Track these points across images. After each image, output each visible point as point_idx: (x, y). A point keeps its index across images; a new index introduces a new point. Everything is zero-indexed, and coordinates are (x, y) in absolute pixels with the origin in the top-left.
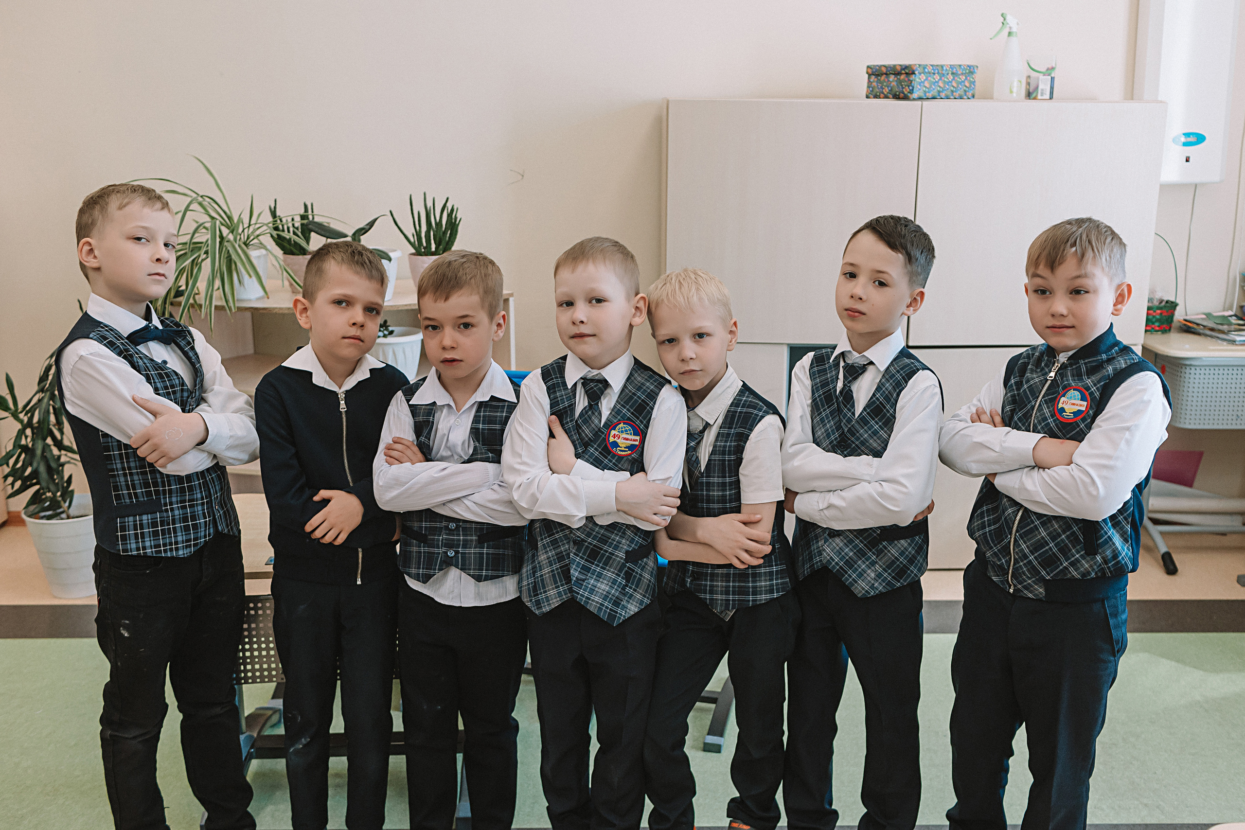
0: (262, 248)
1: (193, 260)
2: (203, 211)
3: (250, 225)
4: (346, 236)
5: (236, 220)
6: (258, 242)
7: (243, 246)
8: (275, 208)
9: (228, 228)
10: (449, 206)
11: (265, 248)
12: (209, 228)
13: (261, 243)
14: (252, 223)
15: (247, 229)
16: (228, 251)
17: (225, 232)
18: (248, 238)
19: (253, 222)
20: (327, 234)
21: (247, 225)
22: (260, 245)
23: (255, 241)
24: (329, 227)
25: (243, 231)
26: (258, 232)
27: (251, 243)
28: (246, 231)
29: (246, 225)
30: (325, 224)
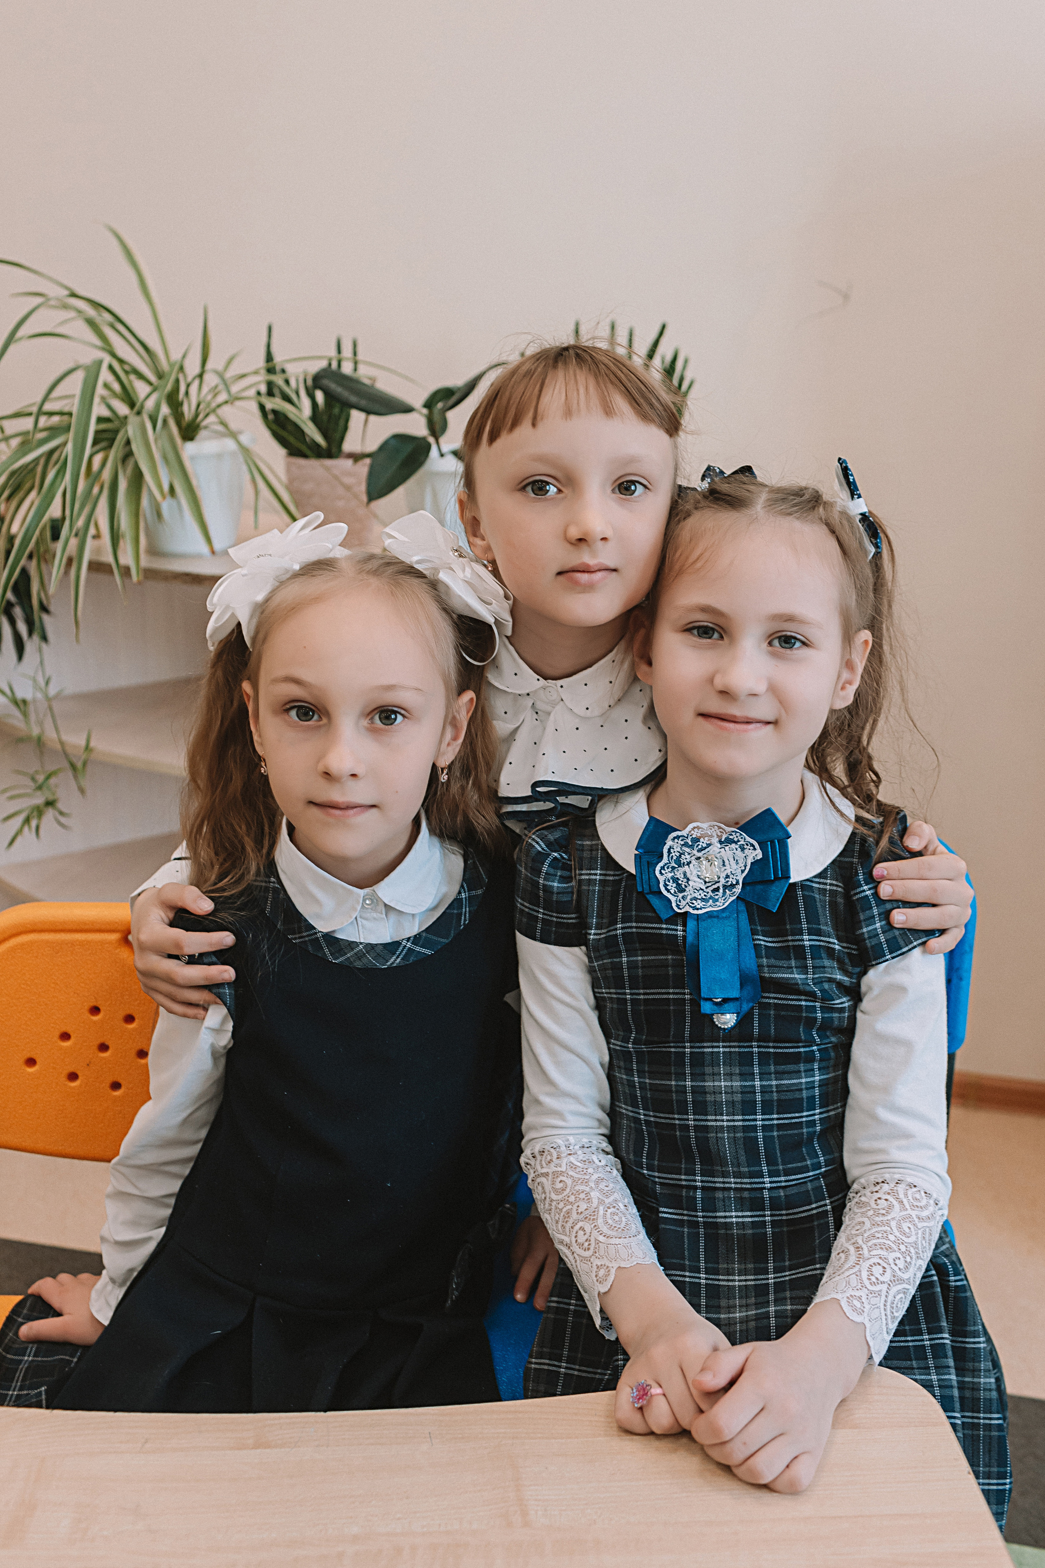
0: (222, 435)
1: (51, 452)
2: (98, 342)
4: (408, 409)
10: (665, 351)
11: (234, 435)
13: (223, 423)
20: (363, 403)
22: (220, 428)
23: (212, 419)
24: (373, 386)
27: (204, 423)
30: (367, 381)
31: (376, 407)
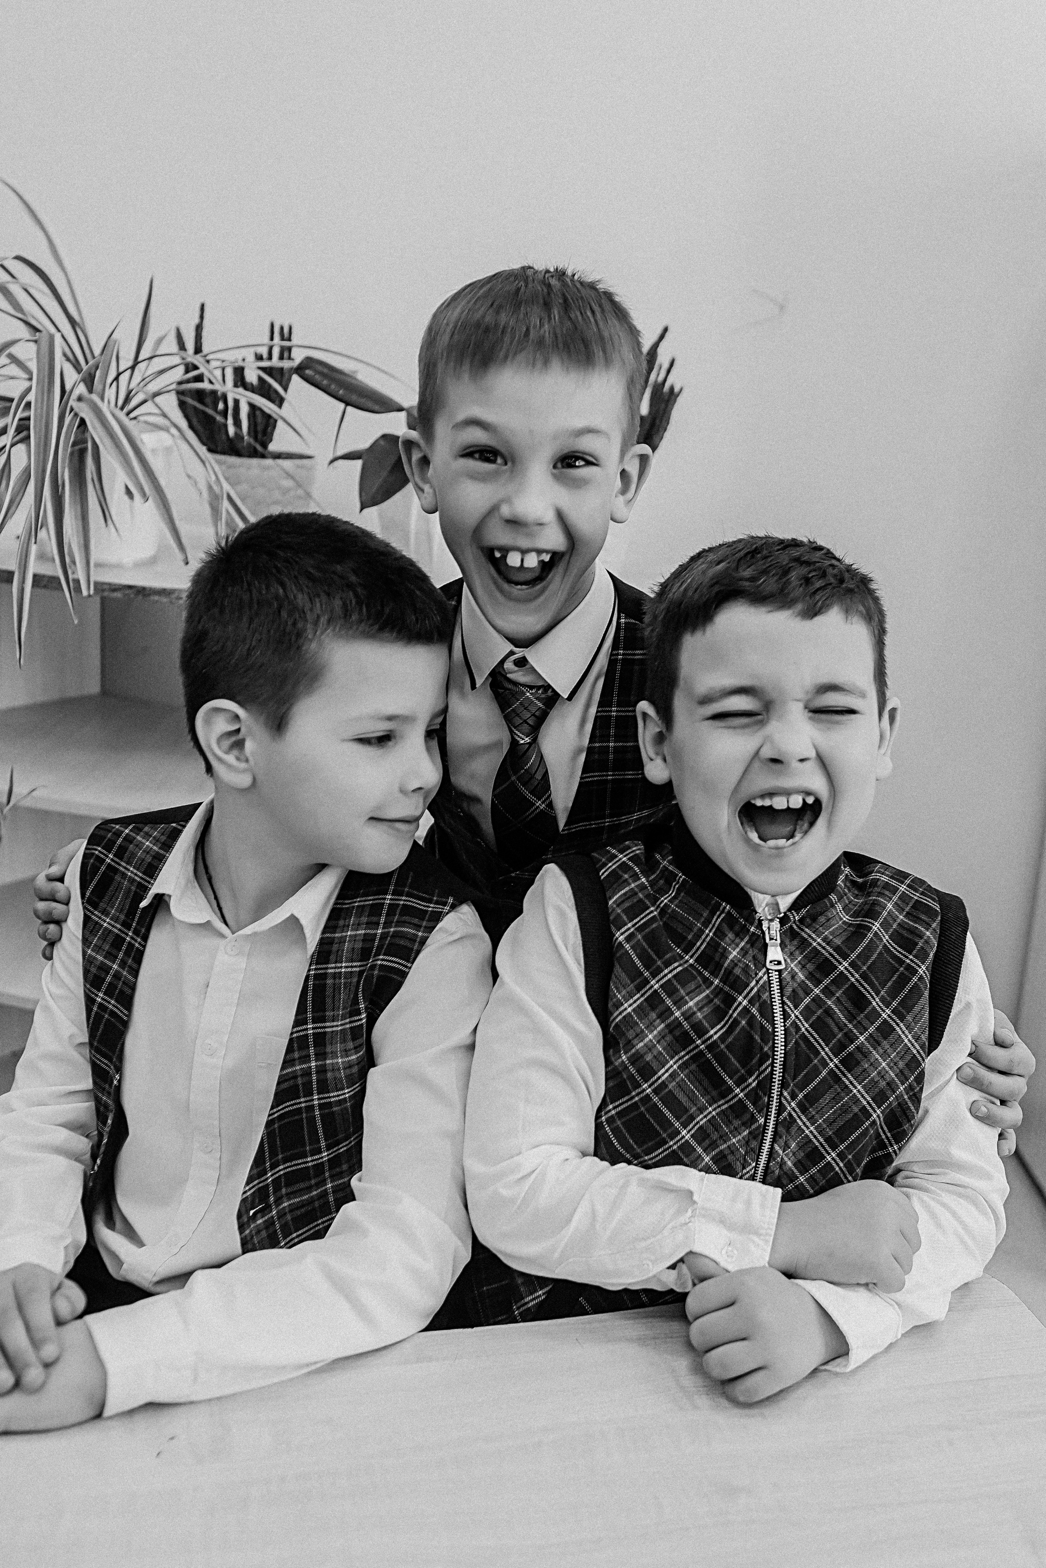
3: (136, 362)
5: (97, 351)
6: (157, 411)
7: (122, 415)
8: (199, 328)
9: (78, 369)
12: (33, 366)
13: (165, 415)
14: (140, 358)
15: (129, 371)
16: (83, 422)
17: (72, 377)
18: (127, 399)
19: (143, 355)
20: (354, 398)
21: (130, 364)
23: (148, 407)
25: (117, 379)
26: (153, 387)
28: (124, 378)
29: (125, 363)
31: (370, 405)
